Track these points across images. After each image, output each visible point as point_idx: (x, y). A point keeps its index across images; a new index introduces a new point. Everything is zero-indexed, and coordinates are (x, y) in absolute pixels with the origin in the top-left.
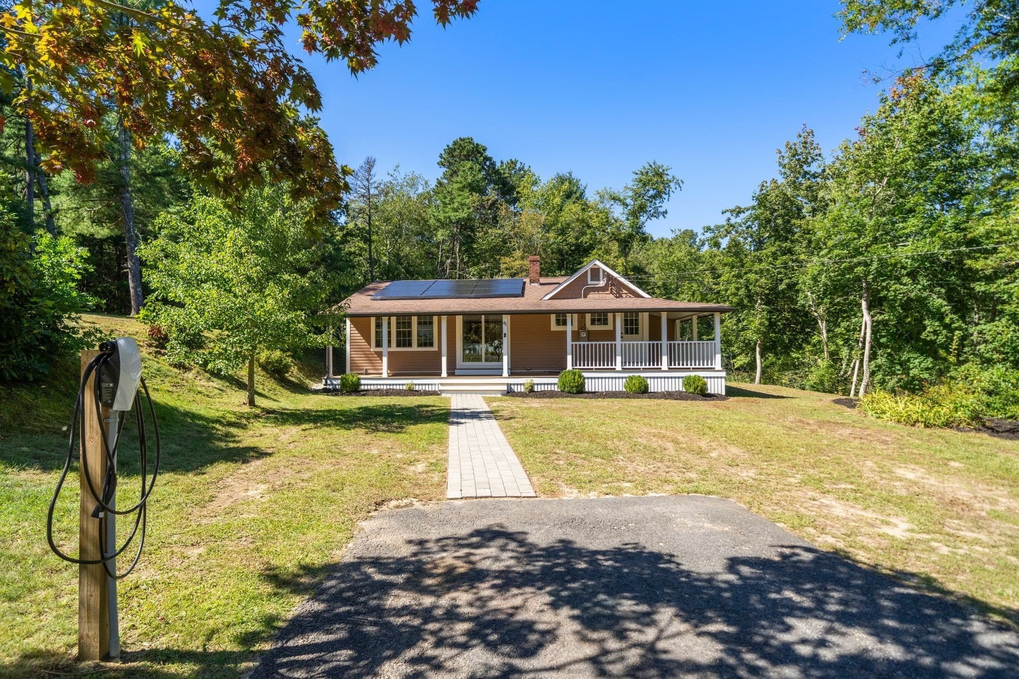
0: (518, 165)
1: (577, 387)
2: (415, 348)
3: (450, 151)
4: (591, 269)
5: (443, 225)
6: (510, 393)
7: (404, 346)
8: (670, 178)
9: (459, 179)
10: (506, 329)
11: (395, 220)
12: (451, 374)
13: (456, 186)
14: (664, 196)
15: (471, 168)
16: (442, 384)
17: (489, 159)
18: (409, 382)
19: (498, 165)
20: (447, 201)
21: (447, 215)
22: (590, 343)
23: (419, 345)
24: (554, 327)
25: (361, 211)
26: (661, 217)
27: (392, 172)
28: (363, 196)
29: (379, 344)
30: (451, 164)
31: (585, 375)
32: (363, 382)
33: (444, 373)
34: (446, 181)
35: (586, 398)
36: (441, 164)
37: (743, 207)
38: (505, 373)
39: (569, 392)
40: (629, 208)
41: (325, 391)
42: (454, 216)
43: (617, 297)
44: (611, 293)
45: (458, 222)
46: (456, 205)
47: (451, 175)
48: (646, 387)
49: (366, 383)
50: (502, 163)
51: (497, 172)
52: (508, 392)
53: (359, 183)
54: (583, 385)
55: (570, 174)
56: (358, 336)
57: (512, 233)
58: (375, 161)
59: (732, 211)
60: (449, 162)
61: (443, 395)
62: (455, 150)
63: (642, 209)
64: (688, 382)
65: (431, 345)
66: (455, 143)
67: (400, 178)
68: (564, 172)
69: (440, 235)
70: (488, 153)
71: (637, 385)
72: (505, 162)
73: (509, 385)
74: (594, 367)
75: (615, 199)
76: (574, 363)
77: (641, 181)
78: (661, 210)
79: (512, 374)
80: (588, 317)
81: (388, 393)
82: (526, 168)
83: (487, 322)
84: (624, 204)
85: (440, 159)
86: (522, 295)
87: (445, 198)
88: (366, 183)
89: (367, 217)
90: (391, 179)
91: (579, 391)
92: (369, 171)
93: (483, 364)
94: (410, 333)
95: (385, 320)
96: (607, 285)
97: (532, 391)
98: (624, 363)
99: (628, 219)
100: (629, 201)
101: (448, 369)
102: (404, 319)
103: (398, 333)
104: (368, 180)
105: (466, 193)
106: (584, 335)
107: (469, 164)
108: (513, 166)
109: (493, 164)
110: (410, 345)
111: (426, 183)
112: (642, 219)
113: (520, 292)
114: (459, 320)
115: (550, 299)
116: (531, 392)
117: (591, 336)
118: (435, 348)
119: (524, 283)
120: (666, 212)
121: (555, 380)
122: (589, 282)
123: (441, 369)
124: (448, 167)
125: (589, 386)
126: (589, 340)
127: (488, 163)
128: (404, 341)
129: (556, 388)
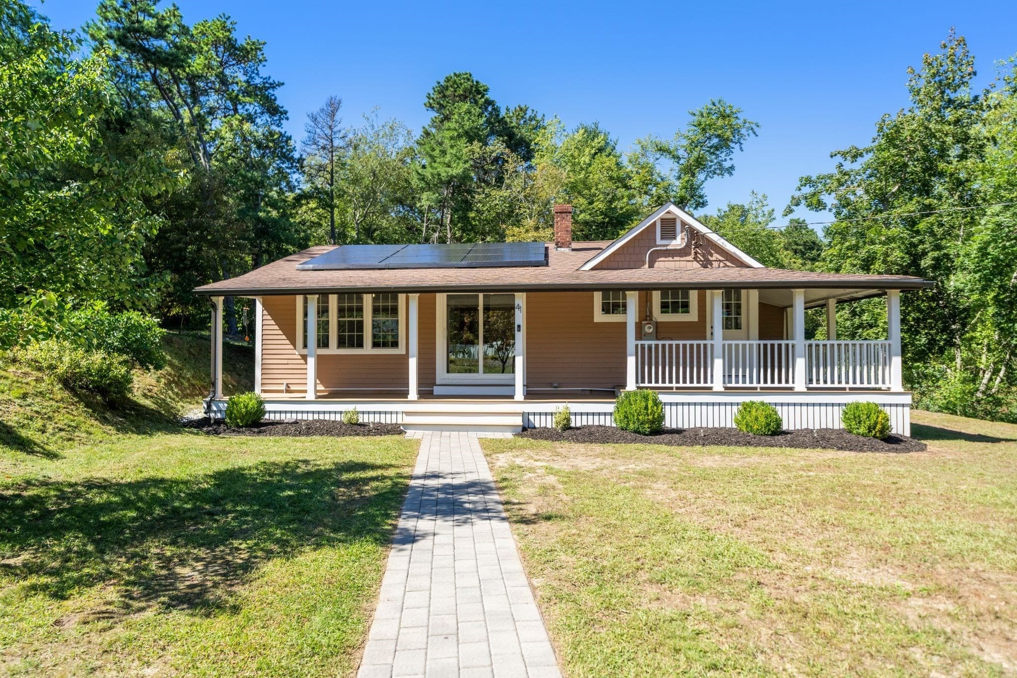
0: (529, 113)
1: (653, 422)
2: (368, 349)
3: (442, 90)
4: (662, 220)
5: (429, 187)
6: (526, 429)
7: (352, 345)
8: (740, 122)
9: (452, 125)
10: (520, 317)
11: (367, 181)
12: (422, 395)
13: (448, 134)
14: (732, 145)
15: (469, 112)
16: (408, 414)
17: (492, 103)
18: (350, 407)
19: (503, 113)
21: (435, 172)
22: (660, 343)
23: (376, 345)
24: (599, 317)
25: (321, 168)
26: (726, 175)
28: (324, 148)
29: (306, 343)
31: (663, 398)
32: (268, 407)
33: (413, 394)
34: (434, 131)
35: (669, 443)
36: (429, 107)
37: (861, 147)
38: (519, 394)
39: (637, 432)
40: (682, 161)
42: (444, 172)
43: (705, 267)
44: (695, 259)
45: (449, 182)
46: (447, 159)
47: (442, 122)
48: (779, 423)
49: (276, 409)
50: (508, 110)
51: (502, 121)
52: (524, 429)
53: (318, 131)
54: (662, 418)
55: (596, 124)
56: (274, 329)
57: (521, 196)
58: (339, 103)
59: (844, 155)
60: (441, 105)
61: (410, 433)
62: (447, 88)
63: (700, 163)
64: (853, 414)
65: (395, 344)
66: (448, 80)
69: (425, 200)
70: (489, 96)
71: (762, 420)
72: (512, 109)
73: (525, 415)
74: (674, 385)
75: (662, 150)
76: (640, 378)
77: (700, 125)
78: (727, 165)
79: (531, 395)
80: (656, 296)
82: (539, 118)
83: (487, 309)
84: (674, 157)
85: (426, 100)
86: (547, 264)
87: (433, 150)
88: (328, 132)
89: (328, 176)
92: (333, 114)
93: (481, 376)
94: (360, 325)
96: (688, 246)
97: (567, 427)
98: (727, 377)
99: (679, 178)
100: (681, 153)
101: (420, 384)
102: (350, 299)
103: (342, 325)
104: (330, 127)
105: (463, 143)
106: (649, 329)
107: (465, 106)
108: (522, 114)
109: (496, 110)
110: (360, 345)
111: (409, 133)
112: (701, 176)
113: (542, 258)
114: (441, 300)
115: (593, 269)
116: (566, 430)
117: (662, 330)
118: (400, 351)
119: (547, 249)
120: (732, 168)
121: (610, 408)
122: (659, 241)
123: (407, 385)
124: (438, 111)
125: (673, 420)
126: (657, 339)
127: (490, 109)
128: (351, 338)
129: (608, 422)
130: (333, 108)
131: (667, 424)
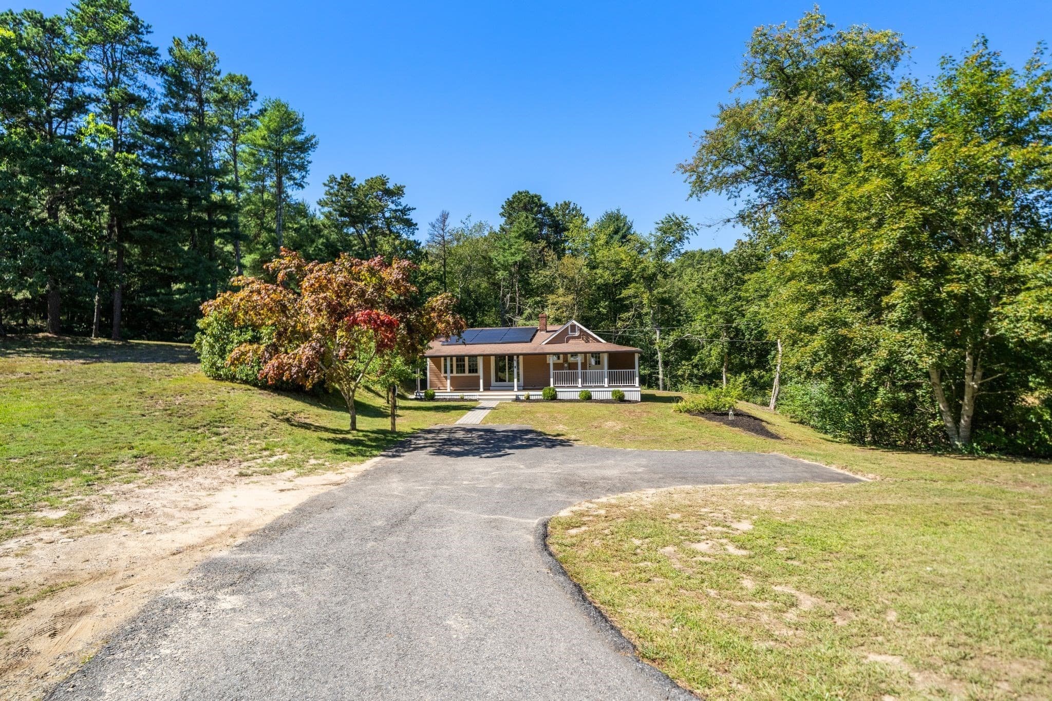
0: (572, 206)
1: (552, 396)
2: (467, 374)
3: (510, 203)
4: (571, 325)
5: (503, 267)
6: (517, 400)
7: (461, 372)
11: (466, 261)
12: (485, 390)
13: (513, 235)
16: (480, 395)
17: (545, 205)
18: (461, 394)
19: (553, 209)
20: (506, 247)
21: (506, 258)
22: (563, 371)
23: (470, 372)
25: (438, 256)
27: (464, 221)
28: (439, 243)
29: (446, 372)
30: (510, 214)
31: (559, 389)
32: (436, 395)
33: (481, 389)
34: (506, 228)
36: (502, 215)
38: (516, 389)
39: (547, 399)
41: (416, 399)
42: (511, 259)
43: (584, 344)
44: (582, 341)
45: (514, 264)
46: (513, 251)
47: (511, 224)
48: (591, 397)
49: (438, 395)
50: (556, 206)
51: (551, 216)
53: (436, 232)
54: (556, 395)
55: (618, 210)
56: (434, 366)
58: (448, 214)
61: (480, 401)
62: (514, 202)
64: (610, 393)
65: (476, 372)
66: (514, 197)
67: (471, 226)
68: (612, 209)
69: (501, 274)
70: (543, 201)
71: (586, 395)
72: (559, 204)
73: (517, 396)
74: (564, 385)
76: (554, 383)
79: (519, 389)
80: (563, 356)
81: (450, 400)
82: (578, 208)
83: (509, 360)
85: (501, 210)
86: (531, 341)
87: (505, 244)
88: (441, 232)
89: (442, 261)
90: (463, 226)
91: (553, 398)
92: (444, 221)
93: (504, 383)
94: (464, 366)
95: (448, 359)
96: (579, 336)
98: (582, 383)
101: (484, 386)
102: (460, 358)
103: (457, 366)
104: (443, 229)
105: (522, 240)
106: (565, 366)
108: (566, 208)
109: (548, 209)
110: (464, 372)
111: (492, 227)
113: (529, 339)
114: (493, 358)
115: (546, 344)
116: (528, 399)
117: (570, 366)
118: (477, 374)
119: (537, 331)
121: (541, 393)
122: (570, 333)
123: (480, 386)
124: (508, 217)
125: (560, 396)
126: (563, 369)
127: (543, 209)
128: (461, 370)
129: (541, 397)
130: (444, 217)
131: (559, 397)
